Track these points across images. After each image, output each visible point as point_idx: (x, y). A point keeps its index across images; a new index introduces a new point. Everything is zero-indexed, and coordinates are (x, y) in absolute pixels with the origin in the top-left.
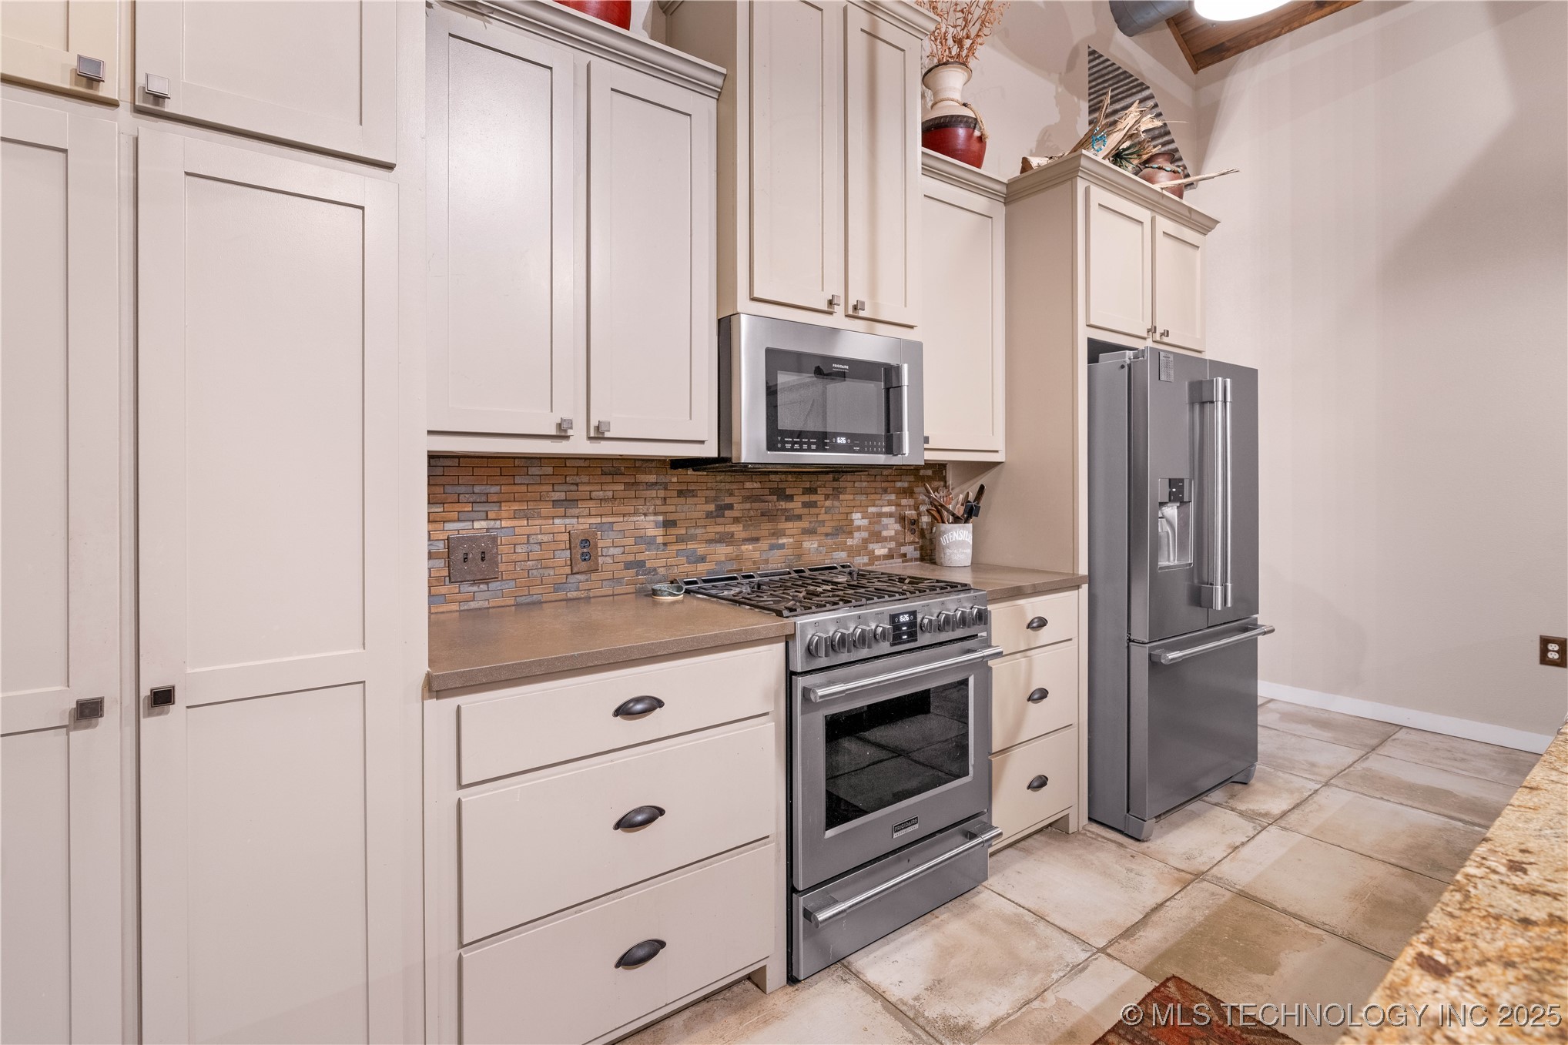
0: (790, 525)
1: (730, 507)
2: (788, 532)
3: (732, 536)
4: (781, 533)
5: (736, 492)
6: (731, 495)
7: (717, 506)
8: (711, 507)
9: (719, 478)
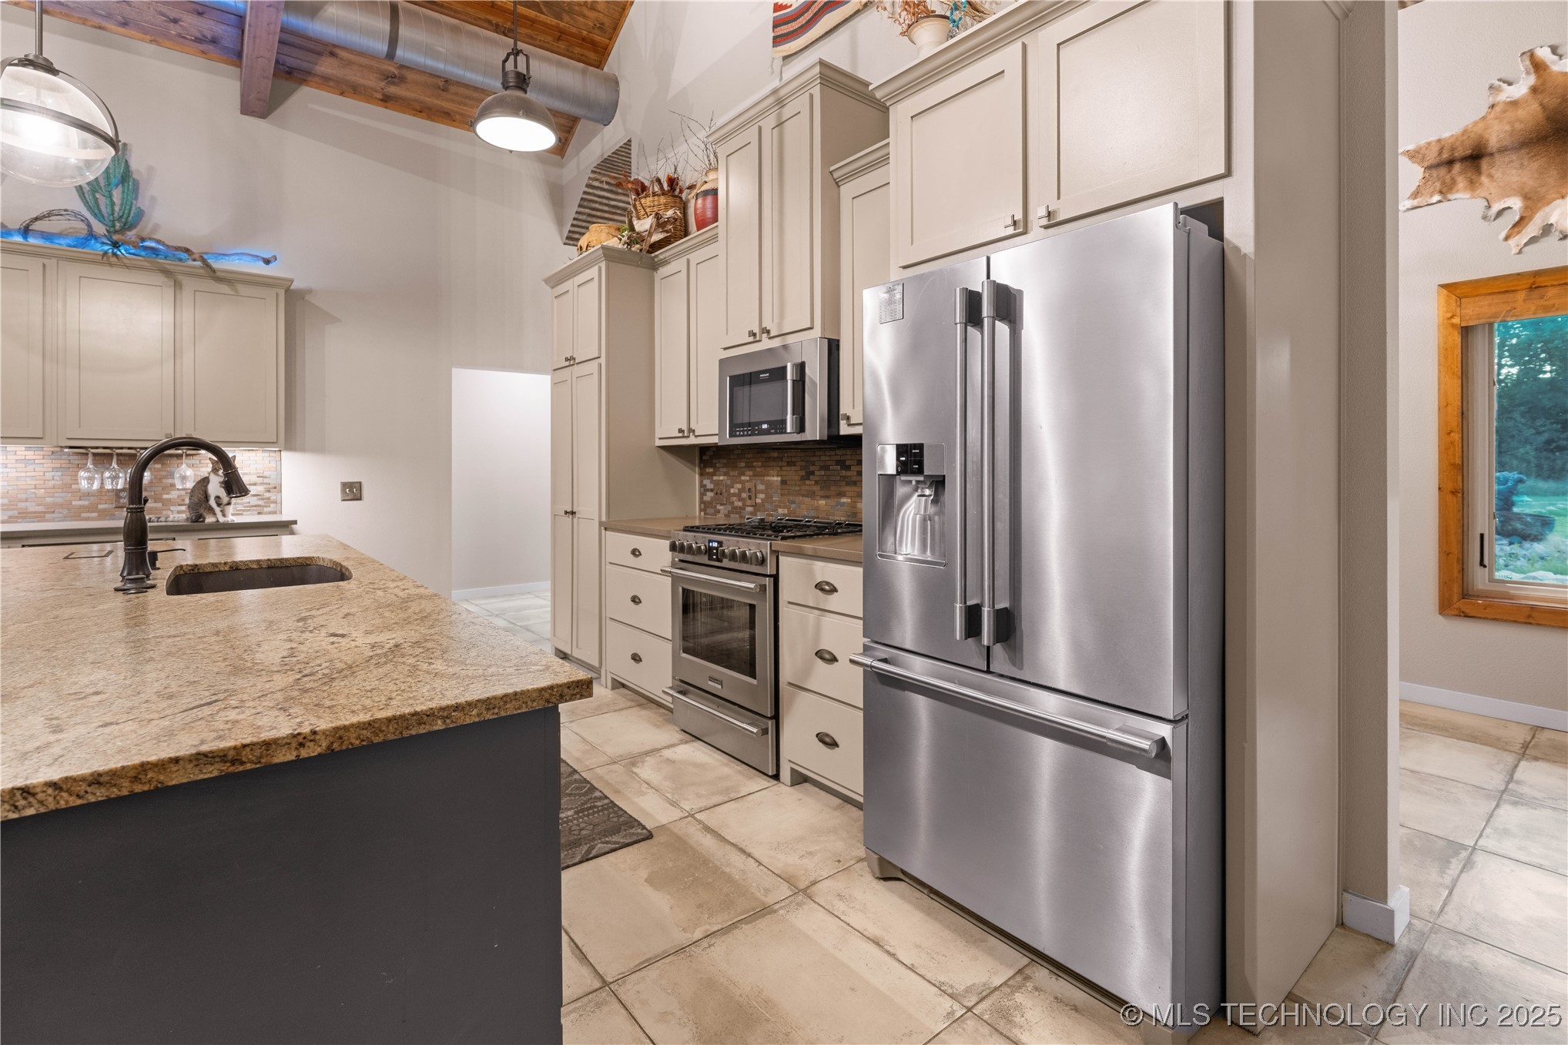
0: (848, 488)
1: (813, 473)
2: (848, 494)
3: (814, 493)
4: (841, 494)
5: (816, 463)
6: (814, 465)
7: (806, 472)
8: (803, 473)
9: (807, 454)
